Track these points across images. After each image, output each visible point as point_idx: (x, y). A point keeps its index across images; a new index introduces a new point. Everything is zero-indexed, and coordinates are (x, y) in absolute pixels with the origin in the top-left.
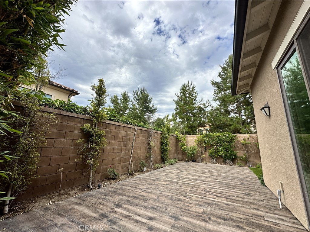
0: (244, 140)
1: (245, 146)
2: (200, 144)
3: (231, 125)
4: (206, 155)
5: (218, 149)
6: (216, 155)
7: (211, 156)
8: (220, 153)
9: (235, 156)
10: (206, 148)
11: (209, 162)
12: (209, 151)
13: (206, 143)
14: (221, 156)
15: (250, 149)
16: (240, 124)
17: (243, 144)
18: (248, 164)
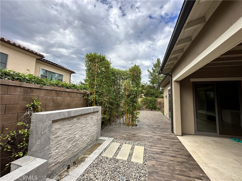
0: (160, 101)
1: (160, 103)
2: (142, 103)
3: (155, 94)
4: (144, 107)
5: (149, 105)
6: (149, 107)
7: (146, 108)
8: (151, 106)
9: (156, 107)
10: (144, 104)
11: (146, 110)
12: (146, 106)
13: (145, 102)
14: (151, 108)
15: (162, 105)
16: (159, 94)
17: (159, 103)
18: (160, 110)
